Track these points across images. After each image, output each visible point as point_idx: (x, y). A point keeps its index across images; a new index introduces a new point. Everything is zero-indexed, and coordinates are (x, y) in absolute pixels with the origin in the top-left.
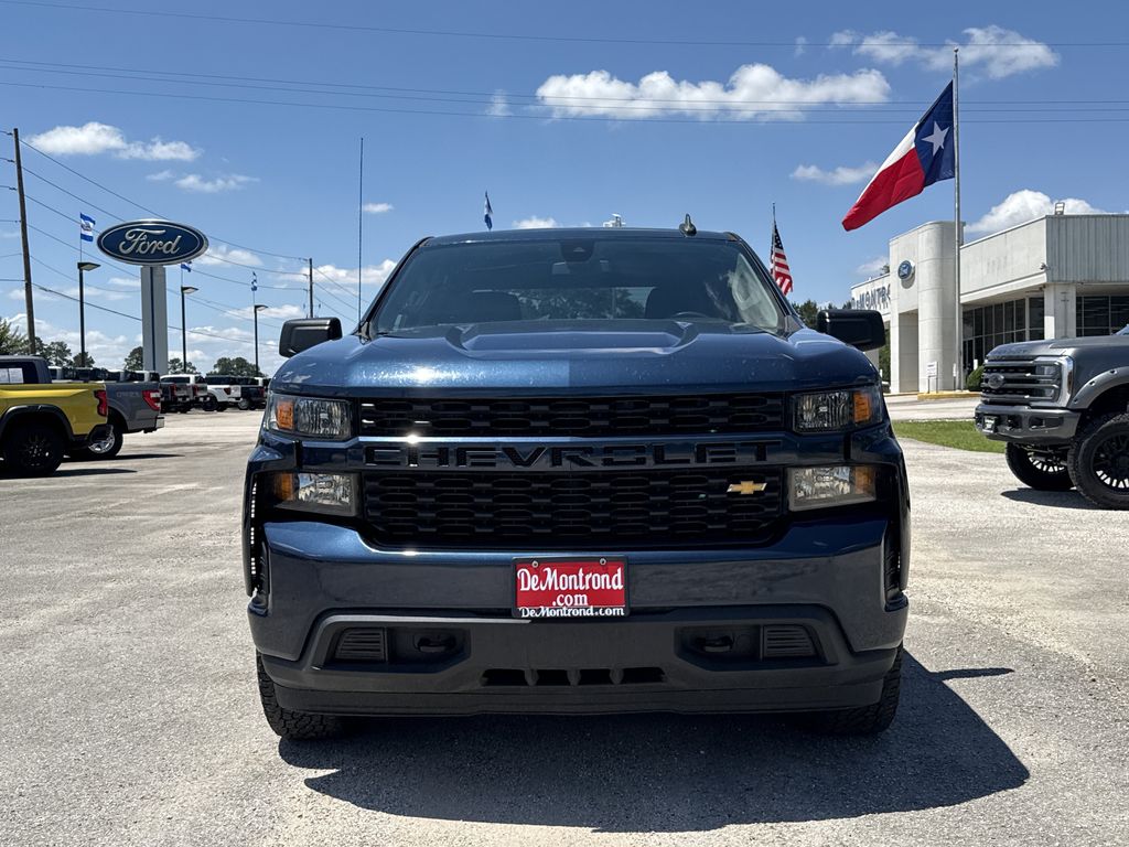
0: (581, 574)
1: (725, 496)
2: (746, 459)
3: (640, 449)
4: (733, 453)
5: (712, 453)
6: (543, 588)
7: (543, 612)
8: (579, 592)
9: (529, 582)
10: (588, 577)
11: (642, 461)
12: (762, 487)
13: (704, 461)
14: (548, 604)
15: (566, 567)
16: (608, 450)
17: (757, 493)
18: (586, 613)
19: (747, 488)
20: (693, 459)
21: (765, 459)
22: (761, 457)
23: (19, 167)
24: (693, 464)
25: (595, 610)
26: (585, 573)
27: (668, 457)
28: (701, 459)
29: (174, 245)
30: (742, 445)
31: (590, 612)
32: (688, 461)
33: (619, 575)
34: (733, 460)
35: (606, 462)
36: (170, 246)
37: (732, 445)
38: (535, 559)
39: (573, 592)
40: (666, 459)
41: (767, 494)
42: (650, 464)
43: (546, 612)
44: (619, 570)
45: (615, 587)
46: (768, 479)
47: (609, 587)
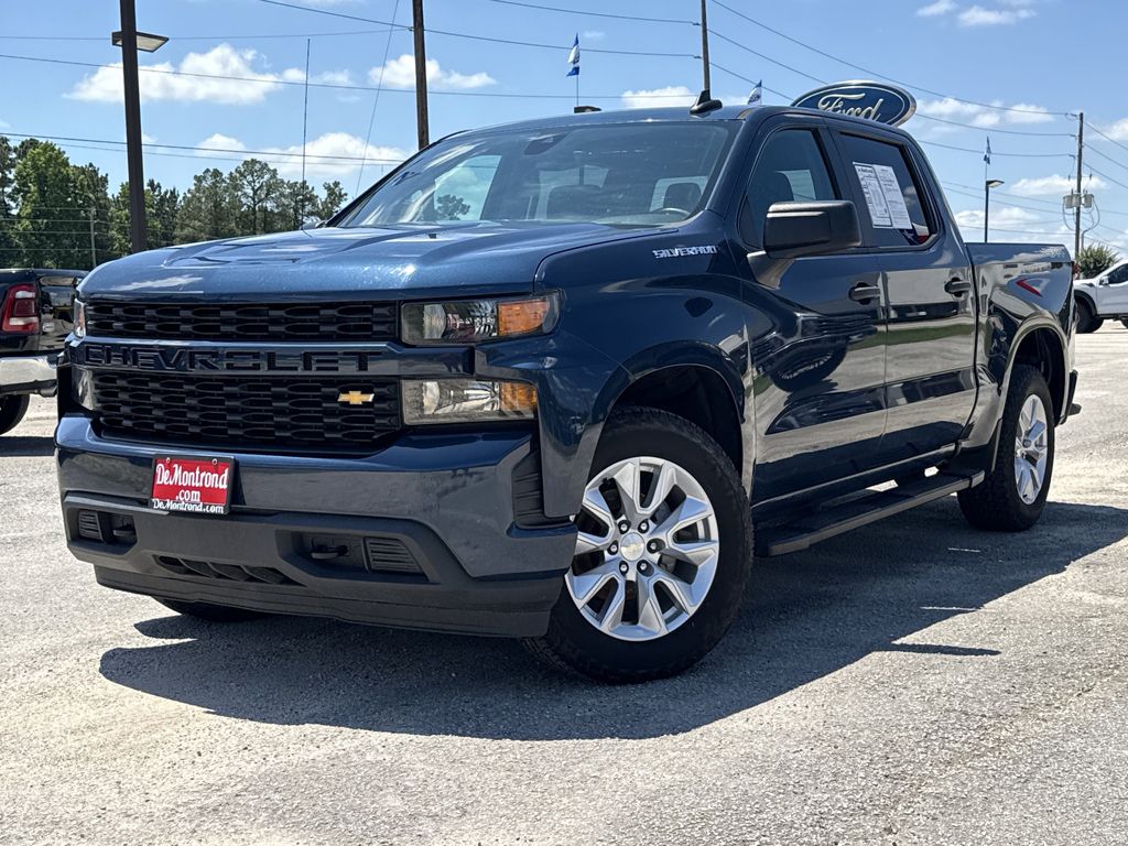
0: (198, 472)
1: (337, 405)
2: (349, 369)
3: (256, 355)
4: (336, 361)
5: (318, 361)
6: (171, 483)
7: (168, 505)
8: (196, 489)
9: (163, 478)
10: (203, 475)
11: (256, 367)
12: (370, 398)
13: (310, 369)
14: (173, 498)
15: (189, 465)
16: (230, 355)
17: (366, 404)
18: (197, 510)
19: (355, 398)
20: (301, 367)
21: (366, 369)
22: (363, 367)
23: (705, 31)
24: (300, 372)
25: (204, 506)
26: (201, 472)
27: (279, 363)
28: (307, 367)
29: (874, 110)
30: (345, 354)
31: (199, 509)
32: (296, 369)
33: (226, 475)
34: (336, 369)
35: (230, 367)
36: (869, 112)
37: (336, 354)
38: (168, 455)
39: (191, 488)
40: (277, 365)
41: (376, 405)
42: (264, 371)
43: (172, 505)
44: (226, 471)
45: (221, 487)
46: (376, 390)
47: (216, 486)
